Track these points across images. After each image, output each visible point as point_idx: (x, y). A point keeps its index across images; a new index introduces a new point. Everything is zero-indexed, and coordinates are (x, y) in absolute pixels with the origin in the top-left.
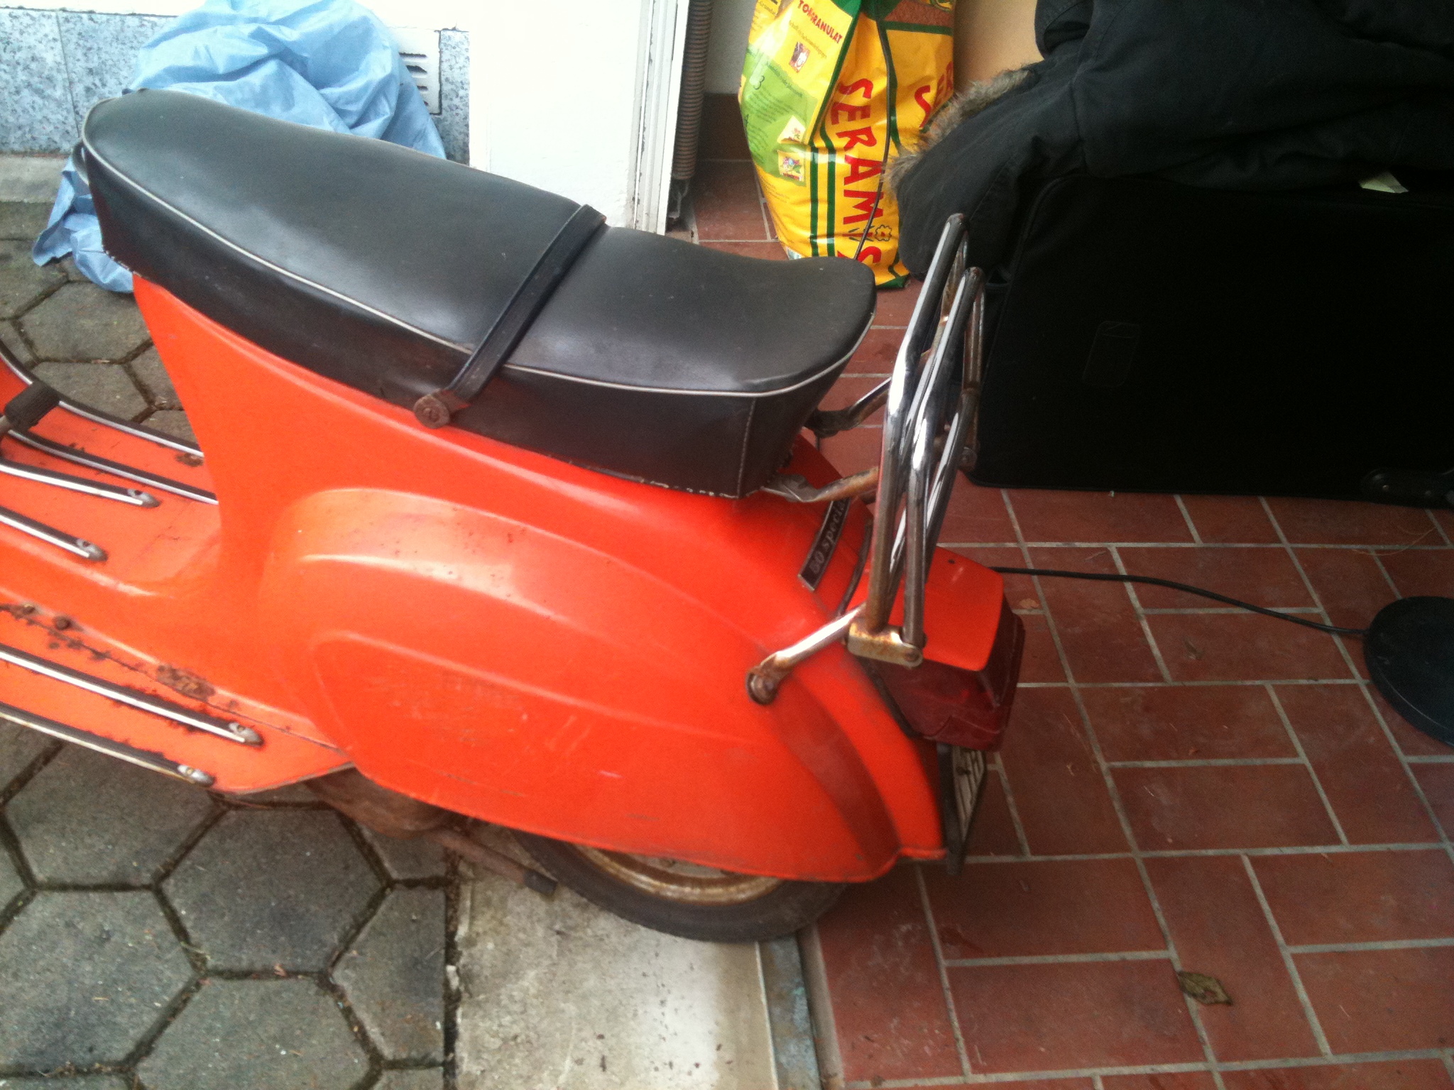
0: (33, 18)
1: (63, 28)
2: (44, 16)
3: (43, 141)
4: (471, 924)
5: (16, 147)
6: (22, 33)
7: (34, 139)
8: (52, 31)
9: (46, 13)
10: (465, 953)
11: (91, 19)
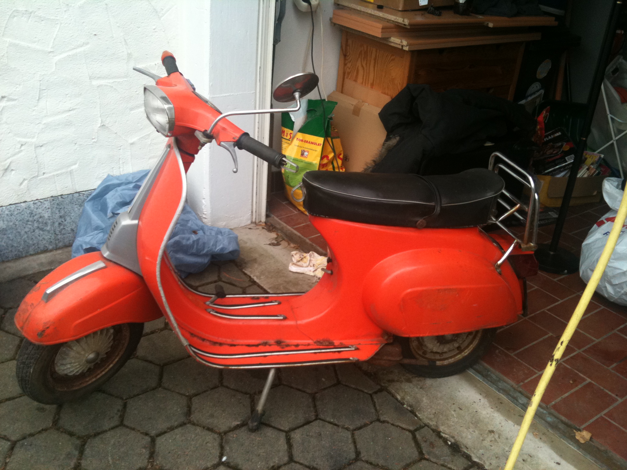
0: (41, 202)
1: (52, 203)
2: (45, 200)
3: (42, 247)
4: (399, 395)
5: (32, 253)
6: (37, 208)
7: (38, 247)
8: (48, 205)
9: (46, 199)
10: (404, 401)
11: (62, 198)
